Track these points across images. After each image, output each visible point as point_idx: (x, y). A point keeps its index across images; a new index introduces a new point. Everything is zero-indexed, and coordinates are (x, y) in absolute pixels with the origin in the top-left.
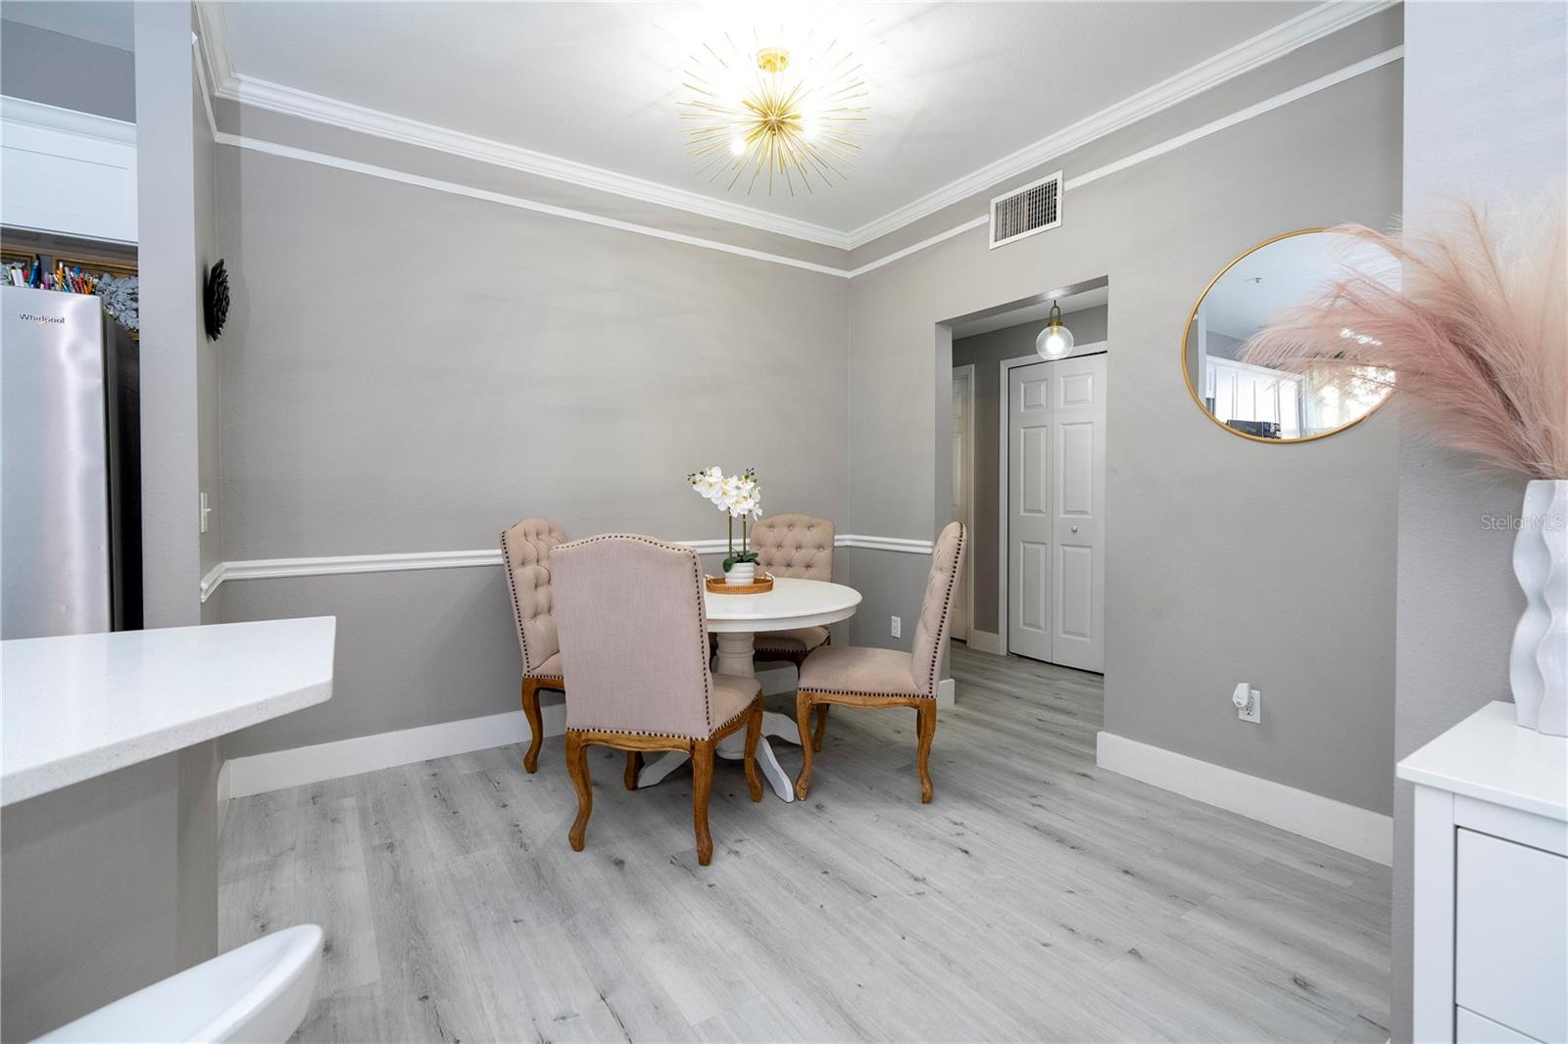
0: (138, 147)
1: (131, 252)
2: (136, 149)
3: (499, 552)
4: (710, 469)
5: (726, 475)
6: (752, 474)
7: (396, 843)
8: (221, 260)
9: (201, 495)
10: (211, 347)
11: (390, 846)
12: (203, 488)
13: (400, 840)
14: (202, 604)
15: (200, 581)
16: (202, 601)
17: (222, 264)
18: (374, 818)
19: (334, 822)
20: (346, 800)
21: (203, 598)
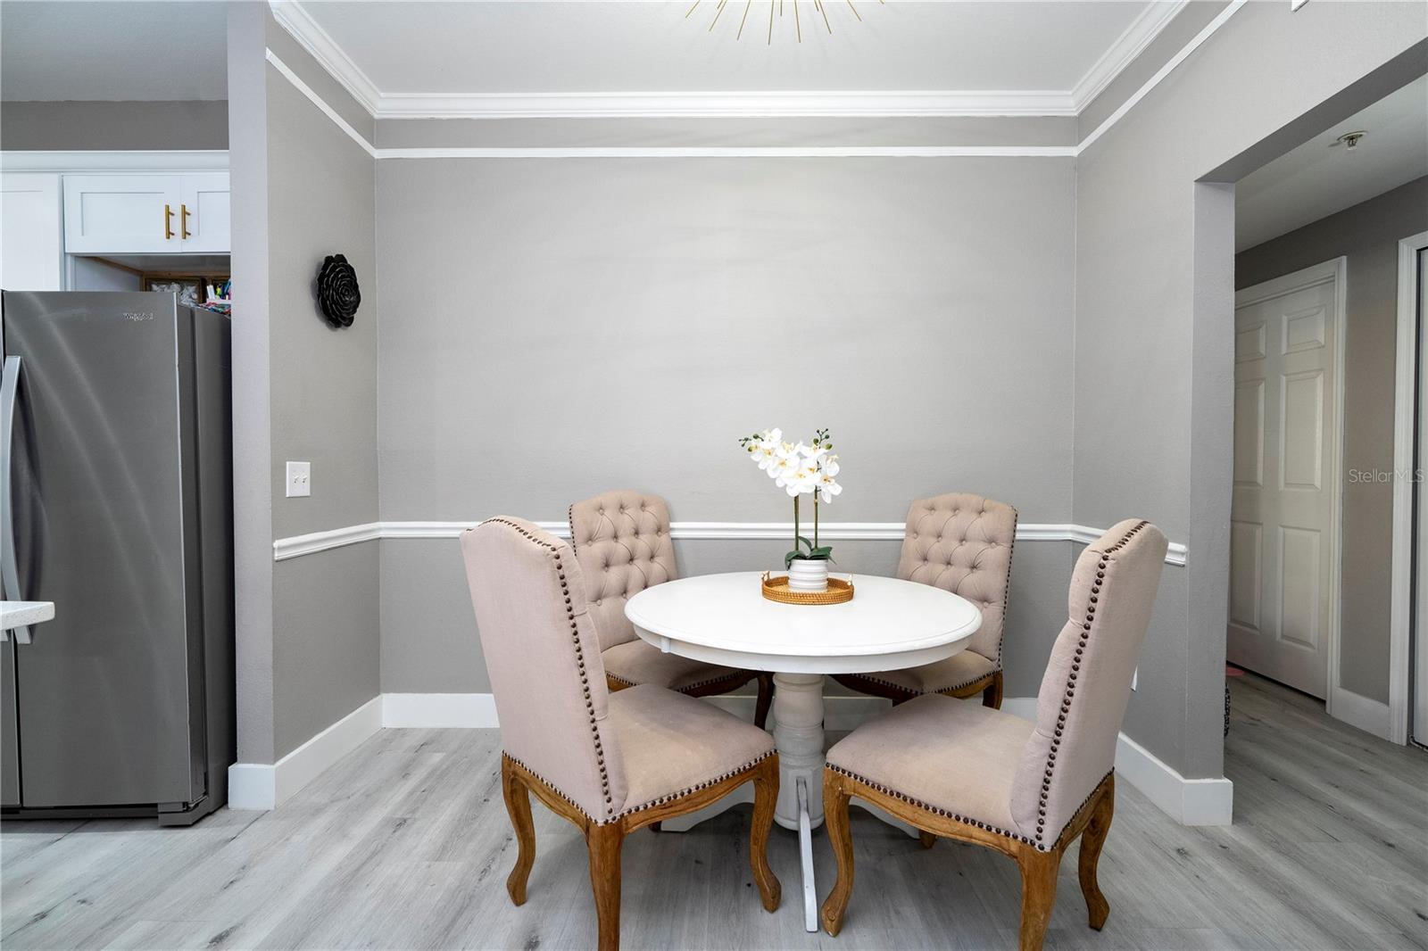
0: (231, 171)
1: (223, 261)
2: (228, 174)
3: (567, 524)
4: (770, 432)
5: (788, 439)
6: (827, 437)
7: (409, 822)
8: (338, 255)
9: (288, 463)
10: (341, 333)
11: (402, 823)
12: (299, 457)
13: (415, 819)
14: (277, 561)
15: (273, 541)
16: (276, 559)
17: (341, 258)
18: (429, 783)
19: (403, 777)
20: (438, 754)
21: (278, 556)
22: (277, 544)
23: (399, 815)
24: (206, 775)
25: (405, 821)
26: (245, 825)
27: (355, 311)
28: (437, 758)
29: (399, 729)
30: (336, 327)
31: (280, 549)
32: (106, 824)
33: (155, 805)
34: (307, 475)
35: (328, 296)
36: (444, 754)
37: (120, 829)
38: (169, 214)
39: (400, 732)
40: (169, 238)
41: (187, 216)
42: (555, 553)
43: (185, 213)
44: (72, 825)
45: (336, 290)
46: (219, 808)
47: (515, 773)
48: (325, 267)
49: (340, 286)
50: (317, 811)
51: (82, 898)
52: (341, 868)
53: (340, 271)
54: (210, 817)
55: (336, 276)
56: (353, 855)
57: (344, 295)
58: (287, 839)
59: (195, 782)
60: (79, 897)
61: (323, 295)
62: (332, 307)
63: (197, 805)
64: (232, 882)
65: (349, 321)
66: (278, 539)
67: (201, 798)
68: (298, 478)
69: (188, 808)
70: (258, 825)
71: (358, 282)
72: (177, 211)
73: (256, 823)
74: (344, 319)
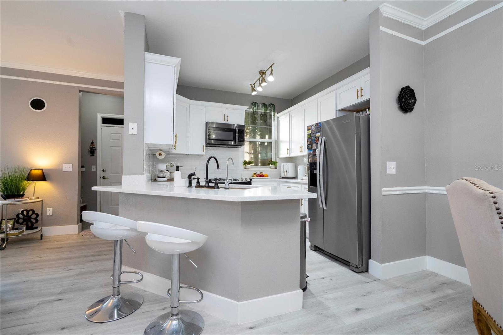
7: (430, 310)
8: (406, 86)
9: (387, 162)
10: (409, 115)
11: (427, 309)
12: (391, 160)
13: (434, 311)
14: (383, 195)
15: (382, 188)
16: (383, 194)
17: (408, 87)
18: (444, 300)
19: (432, 292)
20: (451, 290)
21: (384, 193)
22: (383, 189)
23: (427, 305)
24: (362, 259)
25: (429, 309)
26: (372, 280)
27: (414, 105)
28: (450, 291)
29: (434, 273)
30: (406, 113)
31: (384, 191)
32: (340, 263)
33: (350, 263)
34: (395, 167)
35: (402, 102)
36: (455, 291)
37: (342, 265)
38: (358, 91)
39: (434, 274)
40: (357, 98)
41: (362, 90)
42: (492, 195)
43: (361, 89)
44: (333, 260)
45: (405, 99)
46: (366, 272)
47: (479, 310)
48: (401, 92)
49: (407, 97)
50: (395, 288)
51: (332, 279)
52: (399, 311)
53: (407, 92)
54: (363, 273)
55: (406, 94)
56: (405, 309)
57: (409, 100)
58: (383, 291)
59: (359, 260)
60: (331, 278)
61: (400, 102)
62: (404, 106)
63: (360, 267)
64: (365, 295)
65: (411, 109)
66: (384, 188)
67: (361, 266)
68: (391, 167)
69: (357, 267)
70: (375, 282)
71: (415, 94)
72: (359, 90)
73: (375, 281)
74: (409, 109)
